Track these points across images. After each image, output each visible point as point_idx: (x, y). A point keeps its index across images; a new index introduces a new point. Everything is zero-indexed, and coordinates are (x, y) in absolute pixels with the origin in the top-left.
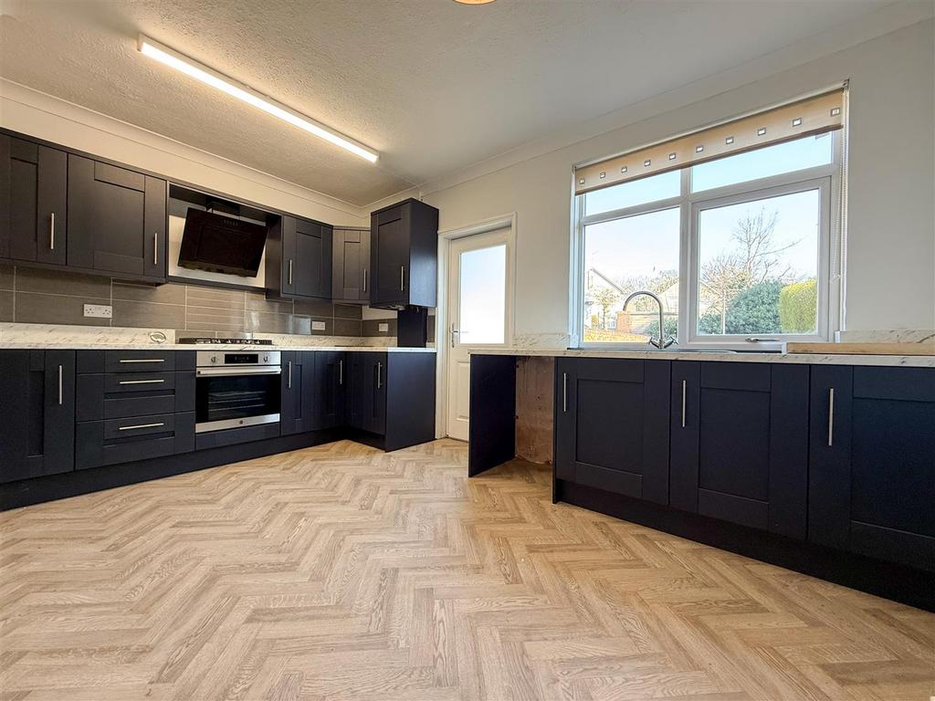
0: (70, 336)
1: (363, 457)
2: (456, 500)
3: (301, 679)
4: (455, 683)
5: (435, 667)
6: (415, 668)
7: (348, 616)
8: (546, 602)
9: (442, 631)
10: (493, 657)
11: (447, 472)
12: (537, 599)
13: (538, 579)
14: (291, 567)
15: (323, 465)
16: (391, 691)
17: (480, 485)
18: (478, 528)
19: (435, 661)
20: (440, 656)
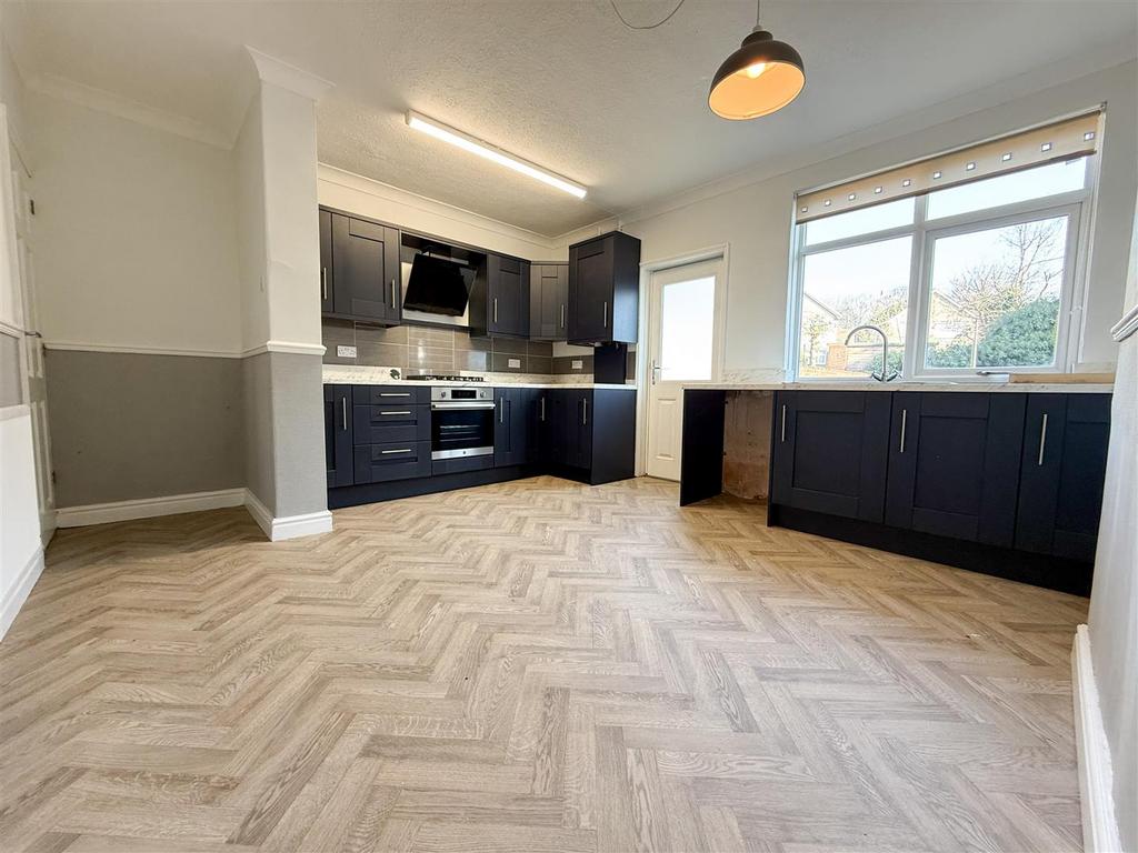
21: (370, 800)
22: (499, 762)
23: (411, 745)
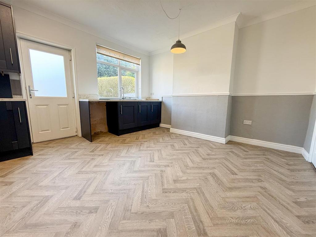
21: (217, 224)
22: (192, 199)
23: (196, 221)
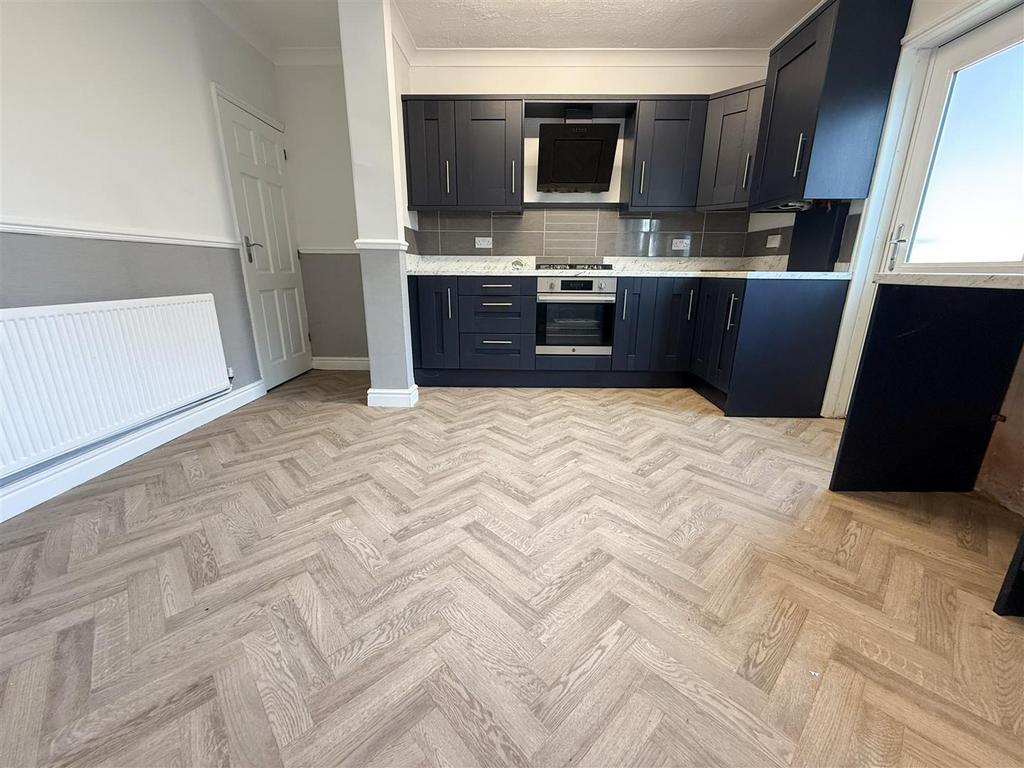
0: (468, 264)
1: (691, 414)
2: (773, 514)
3: (451, 600)
4: (552, 726)
5: (549, 690)
6: (531, 672)
7: (527, 574)
8: (784, 753)
9: (592, 660)
10: (621, 744)
11: (797, 470)
12: (770, 735)
13: (806, 709)
14: (525, 499)
15: (640, 411)
16: (494, 672)
17: (840, 509)
18: (770, 569)
19: (556, 683)
20: (565, 684)
21: (451, 551)
23: (489, 536)
